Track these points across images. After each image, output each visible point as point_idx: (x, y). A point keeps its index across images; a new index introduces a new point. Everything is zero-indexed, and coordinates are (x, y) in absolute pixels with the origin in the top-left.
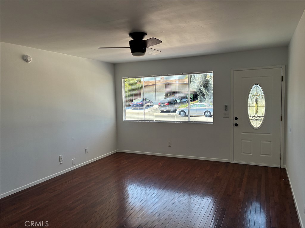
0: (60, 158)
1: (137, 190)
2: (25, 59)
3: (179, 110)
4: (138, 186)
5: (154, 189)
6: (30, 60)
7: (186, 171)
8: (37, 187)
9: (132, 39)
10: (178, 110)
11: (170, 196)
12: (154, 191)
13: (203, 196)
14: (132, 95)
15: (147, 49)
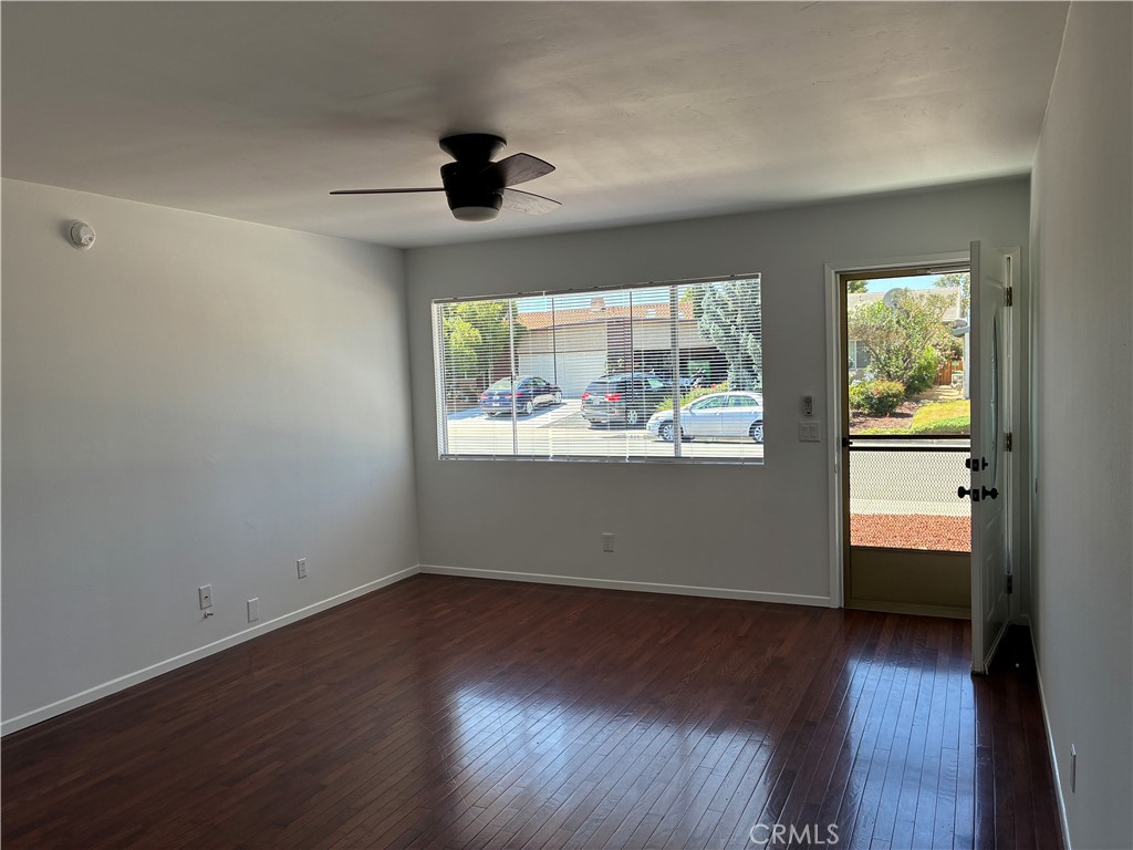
0: (203, 597)
1: (478, 708)
2: (71, 234)
3: (657, 419)
4: (483, 694)
5: (540, 703)
6: (91, 239)
7: (663, 641)
8: (116, 704)
9: (452, 160)
10: (652, 417)
11: (595, 730)
12: (542, 713)
13: (717, 728)
14: (483, 364)
15: (506, 196)
